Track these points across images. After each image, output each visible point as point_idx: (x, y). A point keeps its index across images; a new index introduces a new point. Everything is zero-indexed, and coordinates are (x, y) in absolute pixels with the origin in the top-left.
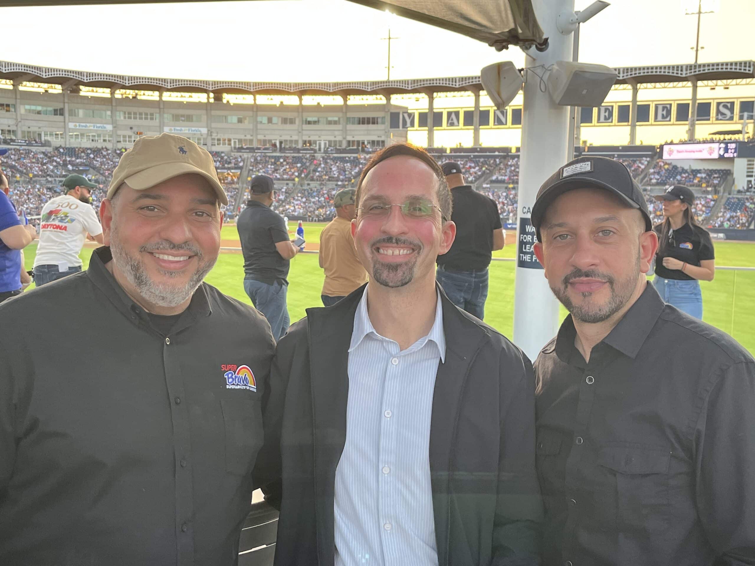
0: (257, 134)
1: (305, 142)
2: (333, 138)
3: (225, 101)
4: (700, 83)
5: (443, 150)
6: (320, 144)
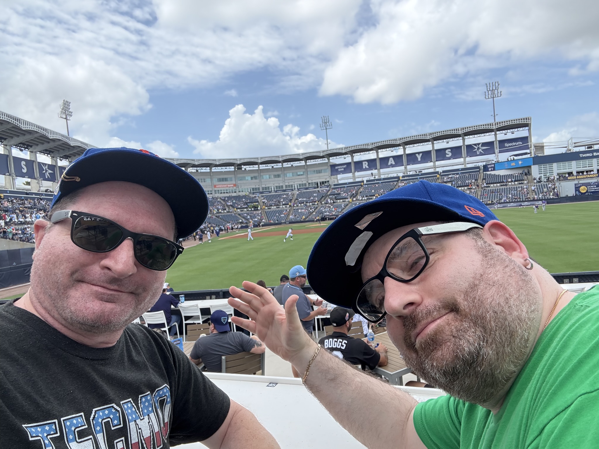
0: (261, 185)
1: (286, 186)
2: (301, 183)
3: (243, 169)
4: (498, 132)
5: (362, 182)
6: (294, 186)
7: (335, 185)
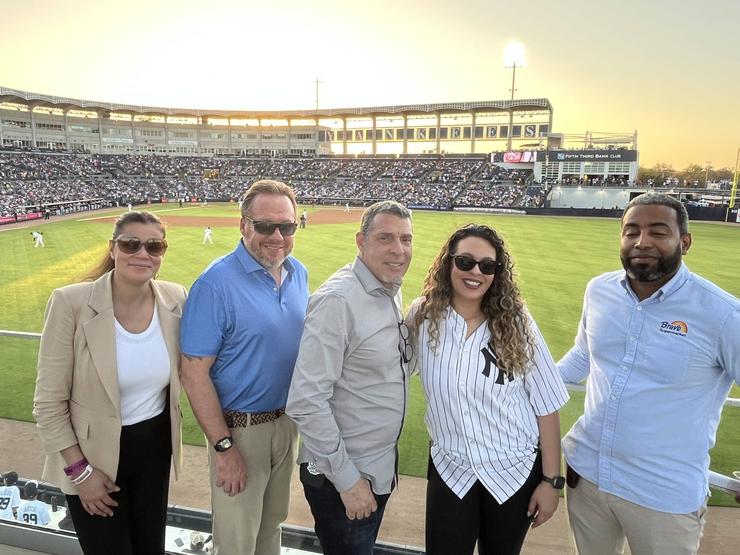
0: (231, 145)
1: (263, 150)
2: (281, 148)
3: (209, 123)
4: (514, 113)
5: (353, 156)
6: (273, 152)
7: (321, 156)
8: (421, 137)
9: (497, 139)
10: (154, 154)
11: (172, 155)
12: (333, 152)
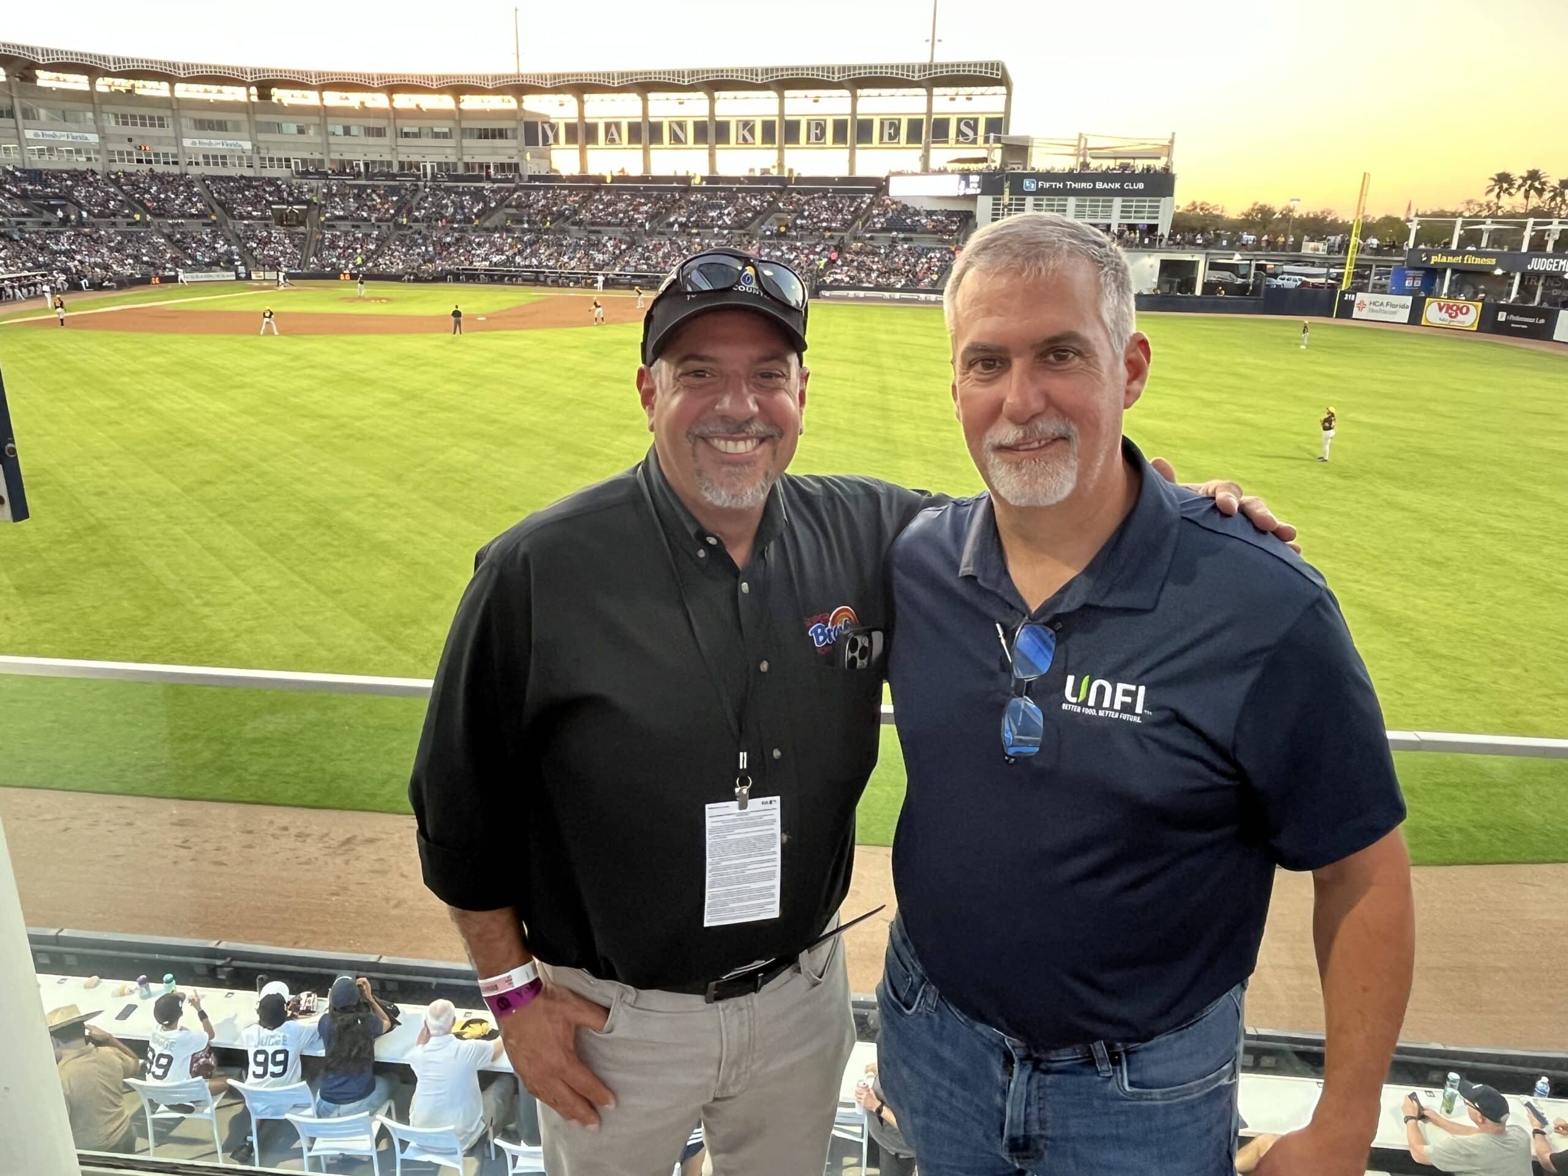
0: (329, 152)
1: (402, 165)
2: (443, 159)
3: (274, 100)
4: (936, 91)
5: (601, 179)
6: (425, 167)
7: (532, 178)
8: (745, 139)
9: (900, 146)
10: (151, 170)
11: (193, 171)
12: (556, 171)
